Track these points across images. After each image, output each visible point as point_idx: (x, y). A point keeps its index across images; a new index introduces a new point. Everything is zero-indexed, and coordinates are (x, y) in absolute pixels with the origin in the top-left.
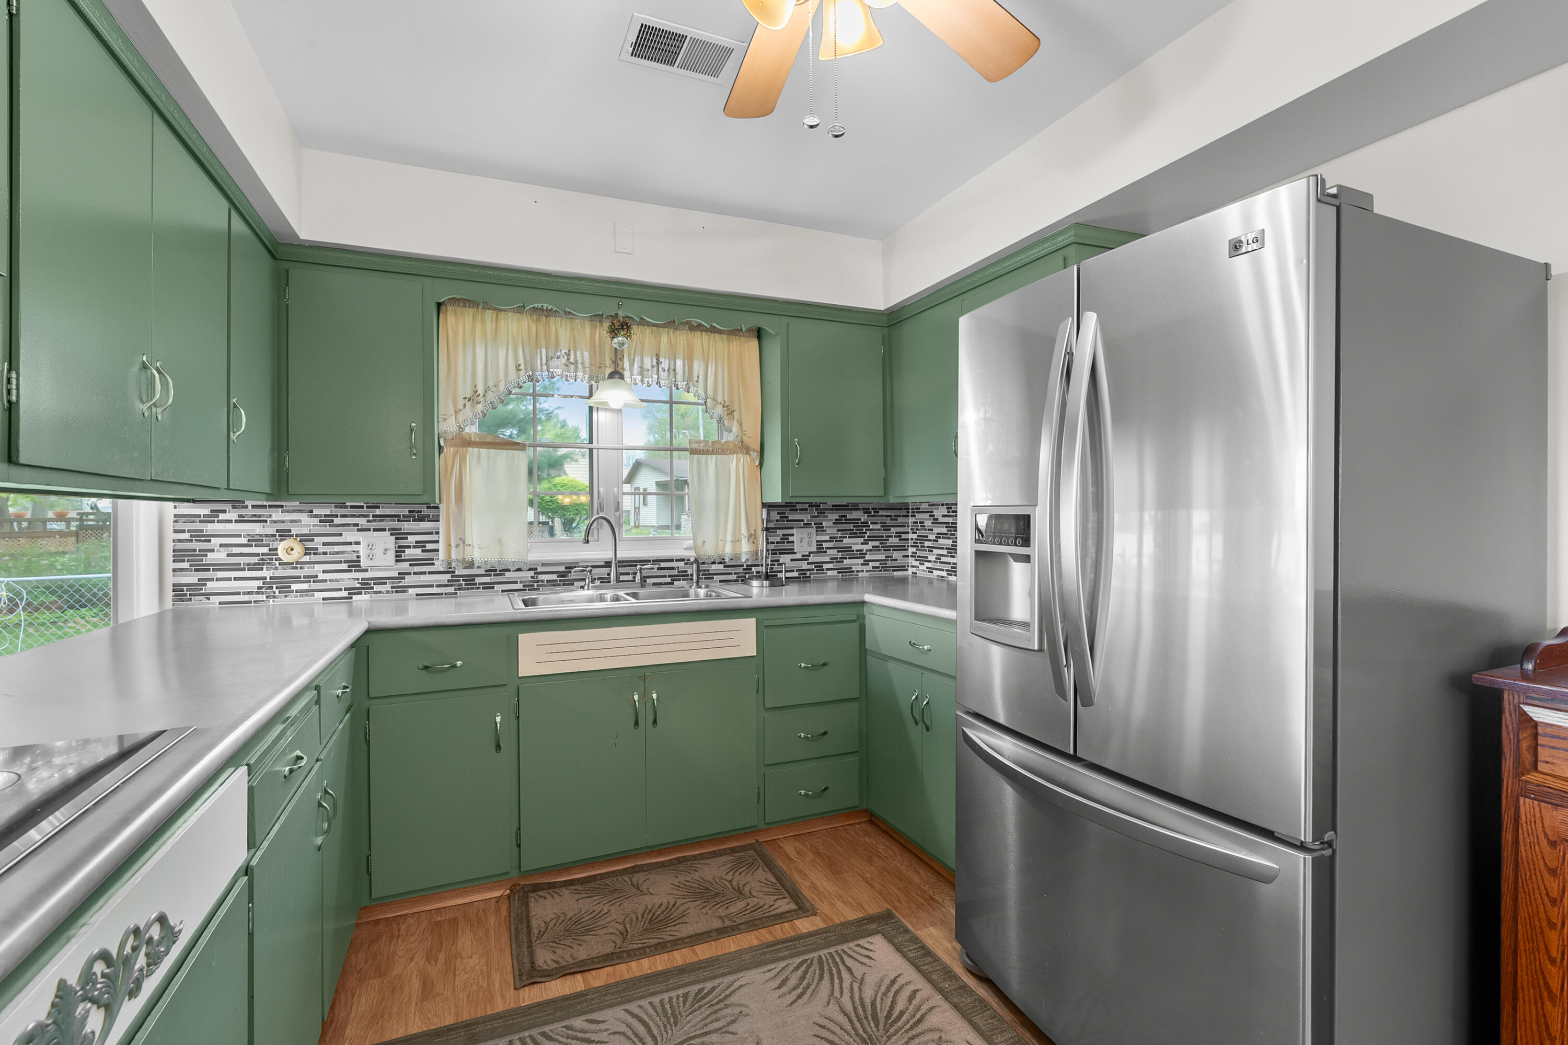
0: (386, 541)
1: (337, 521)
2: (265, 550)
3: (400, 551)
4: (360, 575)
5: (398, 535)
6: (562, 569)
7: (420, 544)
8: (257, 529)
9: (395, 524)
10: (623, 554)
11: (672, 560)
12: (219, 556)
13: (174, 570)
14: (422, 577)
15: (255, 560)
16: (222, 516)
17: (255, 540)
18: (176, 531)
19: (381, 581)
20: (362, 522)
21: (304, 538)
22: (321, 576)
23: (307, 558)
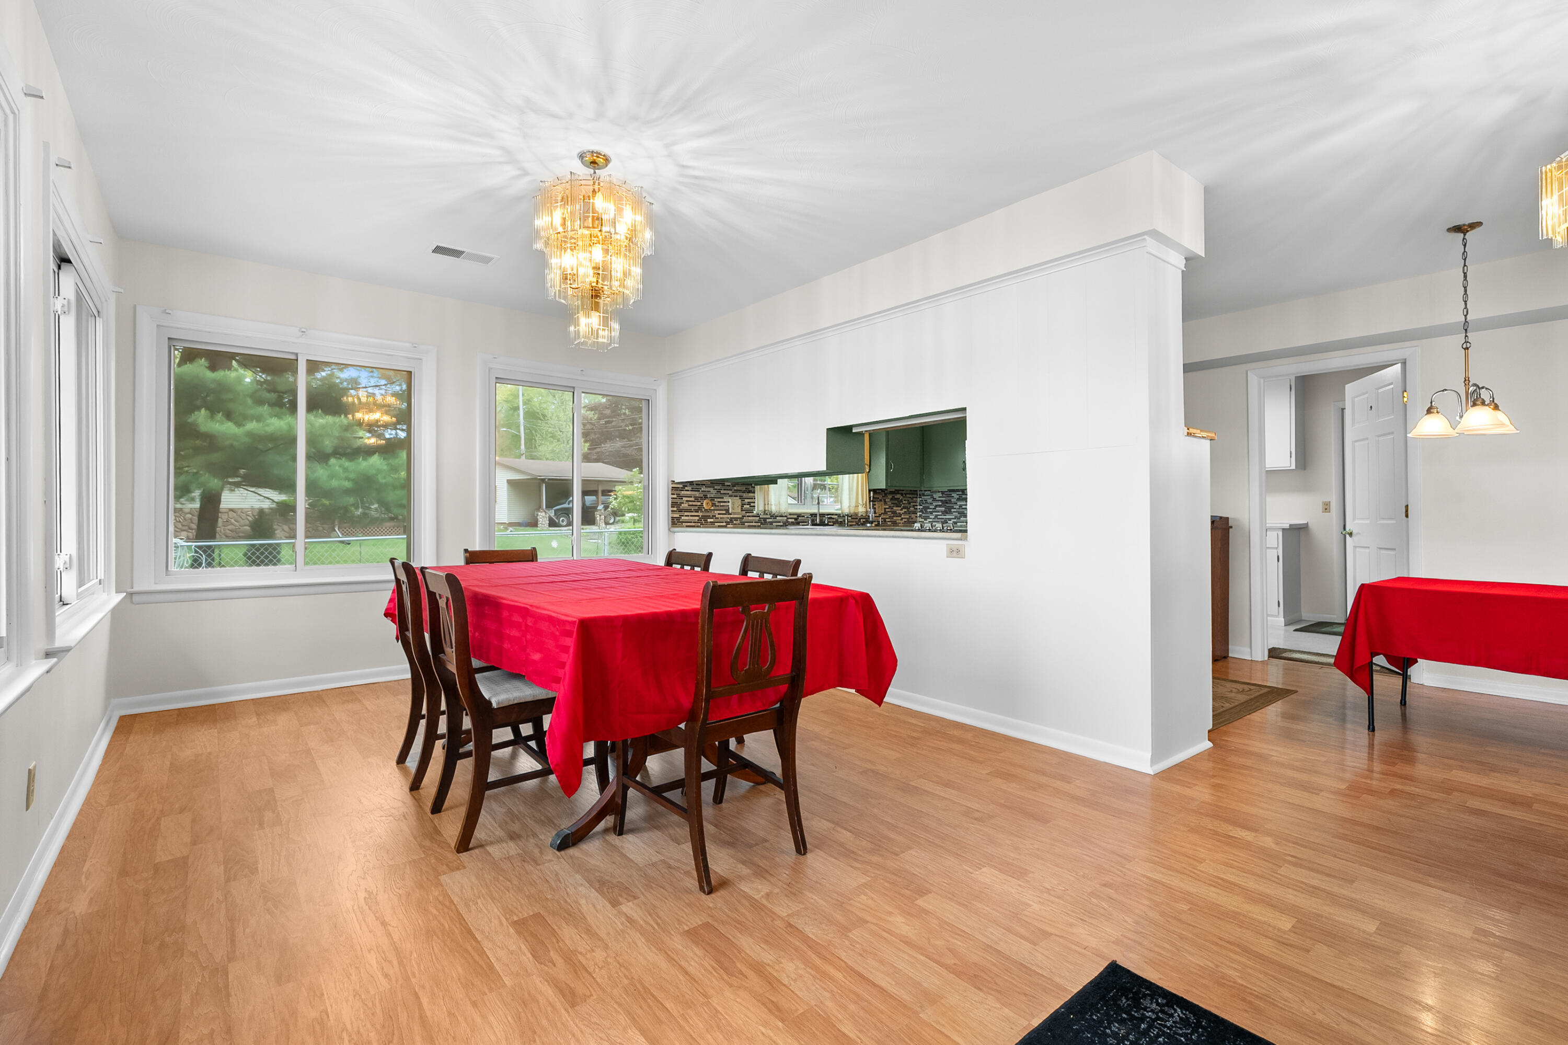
0: (738, 502)
1: (722, 492)
2: (699, 504)
3: (743, 505)
4: (729, 516)
5: (741, 497)
6: (796, 517)
7: (749, 503)
8: (697, 494)
9: (741, 494)
10: (822, 511)
11: (833, 515)
12: (685, 506)
13: (672, 511)
14: (750, 518)
15: (696, 508)
16: (686, 488)
17: (697, 499)
18: (672, 494)
19: (736, 519)
20: (730, 492)
21: (712, 499)
22: (717, 516)
23: (712, 508)
